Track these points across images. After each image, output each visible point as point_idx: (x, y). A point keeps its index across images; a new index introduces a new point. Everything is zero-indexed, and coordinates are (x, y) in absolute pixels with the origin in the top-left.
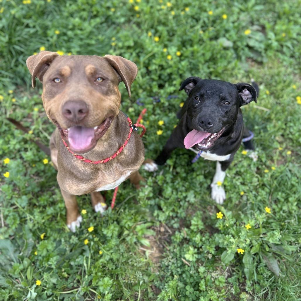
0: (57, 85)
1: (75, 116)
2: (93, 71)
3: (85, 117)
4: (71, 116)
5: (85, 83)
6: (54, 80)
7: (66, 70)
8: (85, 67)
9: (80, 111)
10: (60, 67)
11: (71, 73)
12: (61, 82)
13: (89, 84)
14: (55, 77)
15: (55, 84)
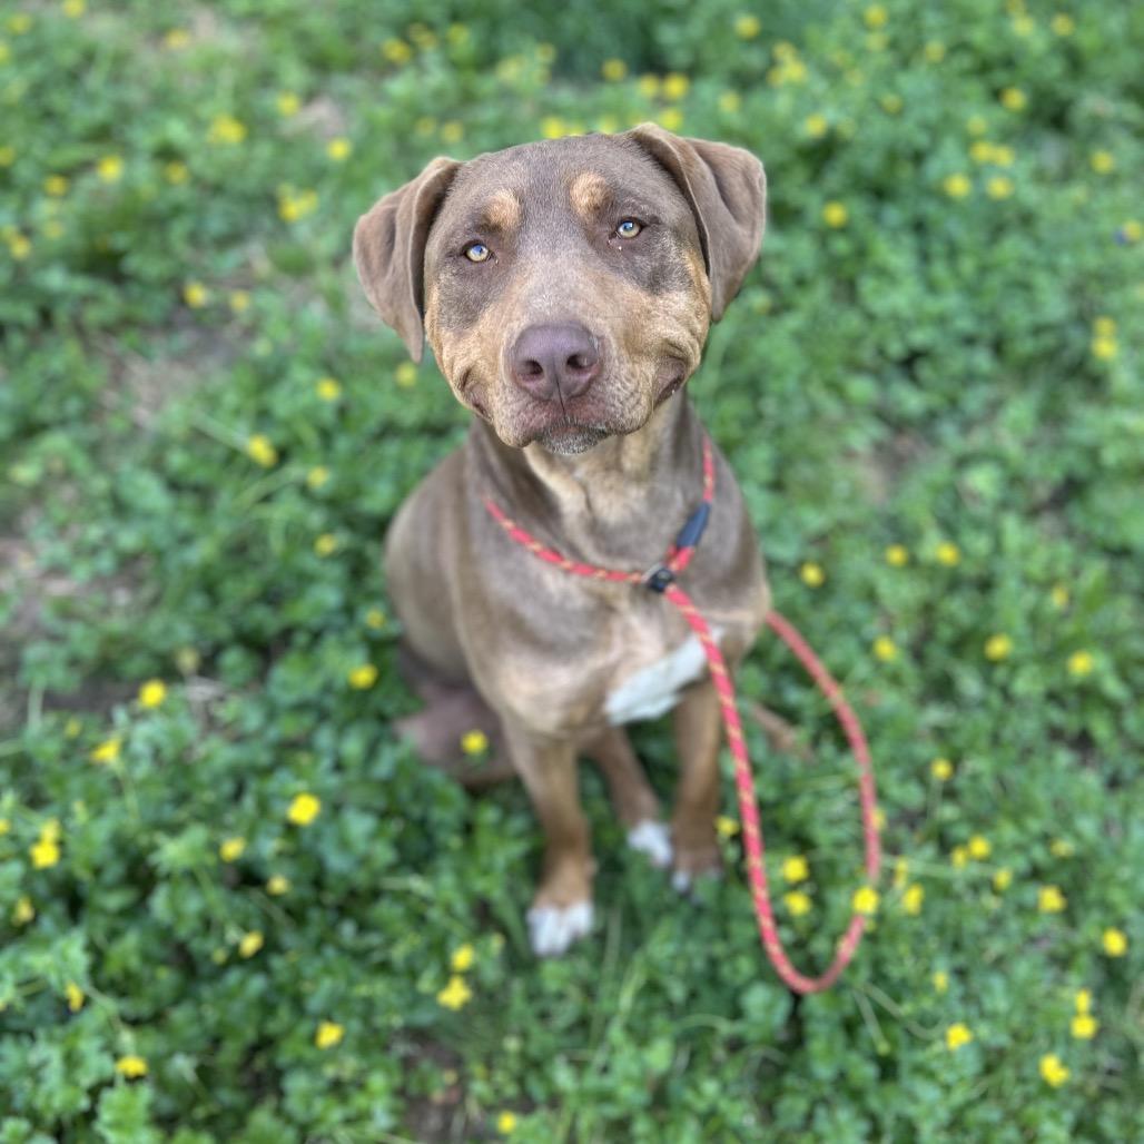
0: (480, 272)
1: (556, 380)
2: (598, 199)
3: (591, 381)
4: (543, 382)
5: (578, 251)
6: (464, 253)
7: (504, 206)
8: (569, 187)
9: (573, 362)
10: (478, 197)
11: (524, 215)
12: (491, 255)
13: (590, 251)
14: (468, 239)
15: (470, 267)
